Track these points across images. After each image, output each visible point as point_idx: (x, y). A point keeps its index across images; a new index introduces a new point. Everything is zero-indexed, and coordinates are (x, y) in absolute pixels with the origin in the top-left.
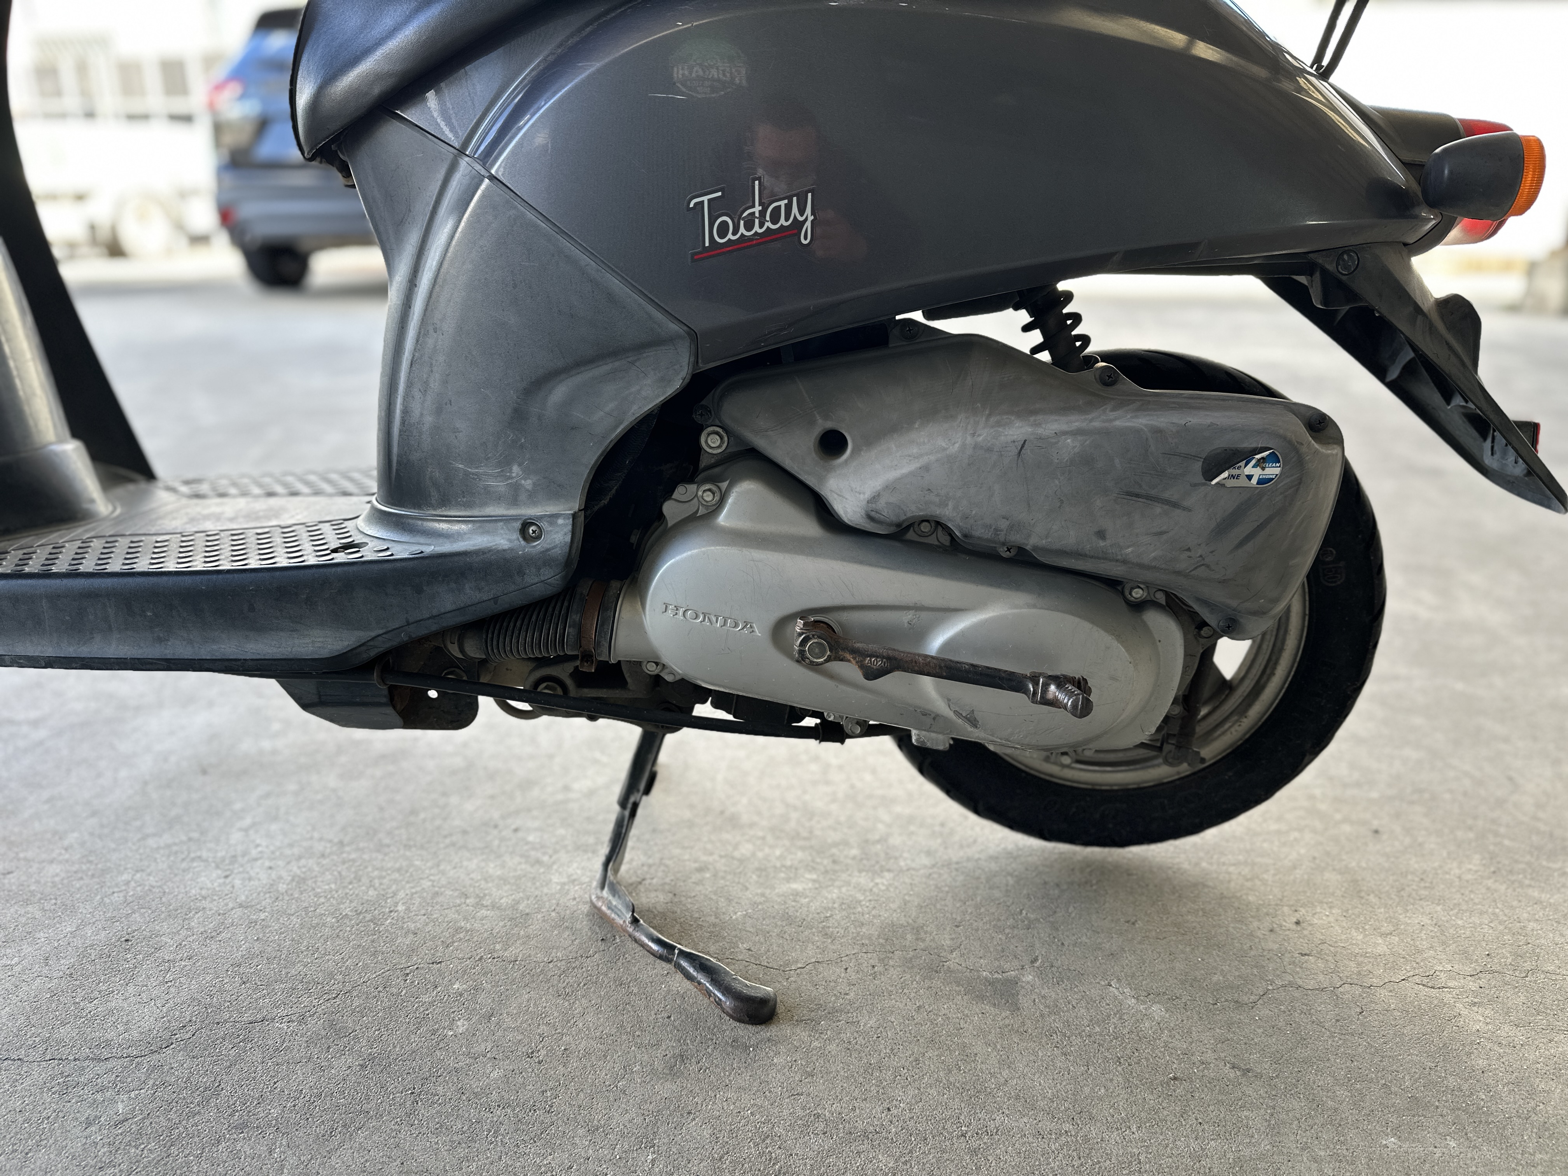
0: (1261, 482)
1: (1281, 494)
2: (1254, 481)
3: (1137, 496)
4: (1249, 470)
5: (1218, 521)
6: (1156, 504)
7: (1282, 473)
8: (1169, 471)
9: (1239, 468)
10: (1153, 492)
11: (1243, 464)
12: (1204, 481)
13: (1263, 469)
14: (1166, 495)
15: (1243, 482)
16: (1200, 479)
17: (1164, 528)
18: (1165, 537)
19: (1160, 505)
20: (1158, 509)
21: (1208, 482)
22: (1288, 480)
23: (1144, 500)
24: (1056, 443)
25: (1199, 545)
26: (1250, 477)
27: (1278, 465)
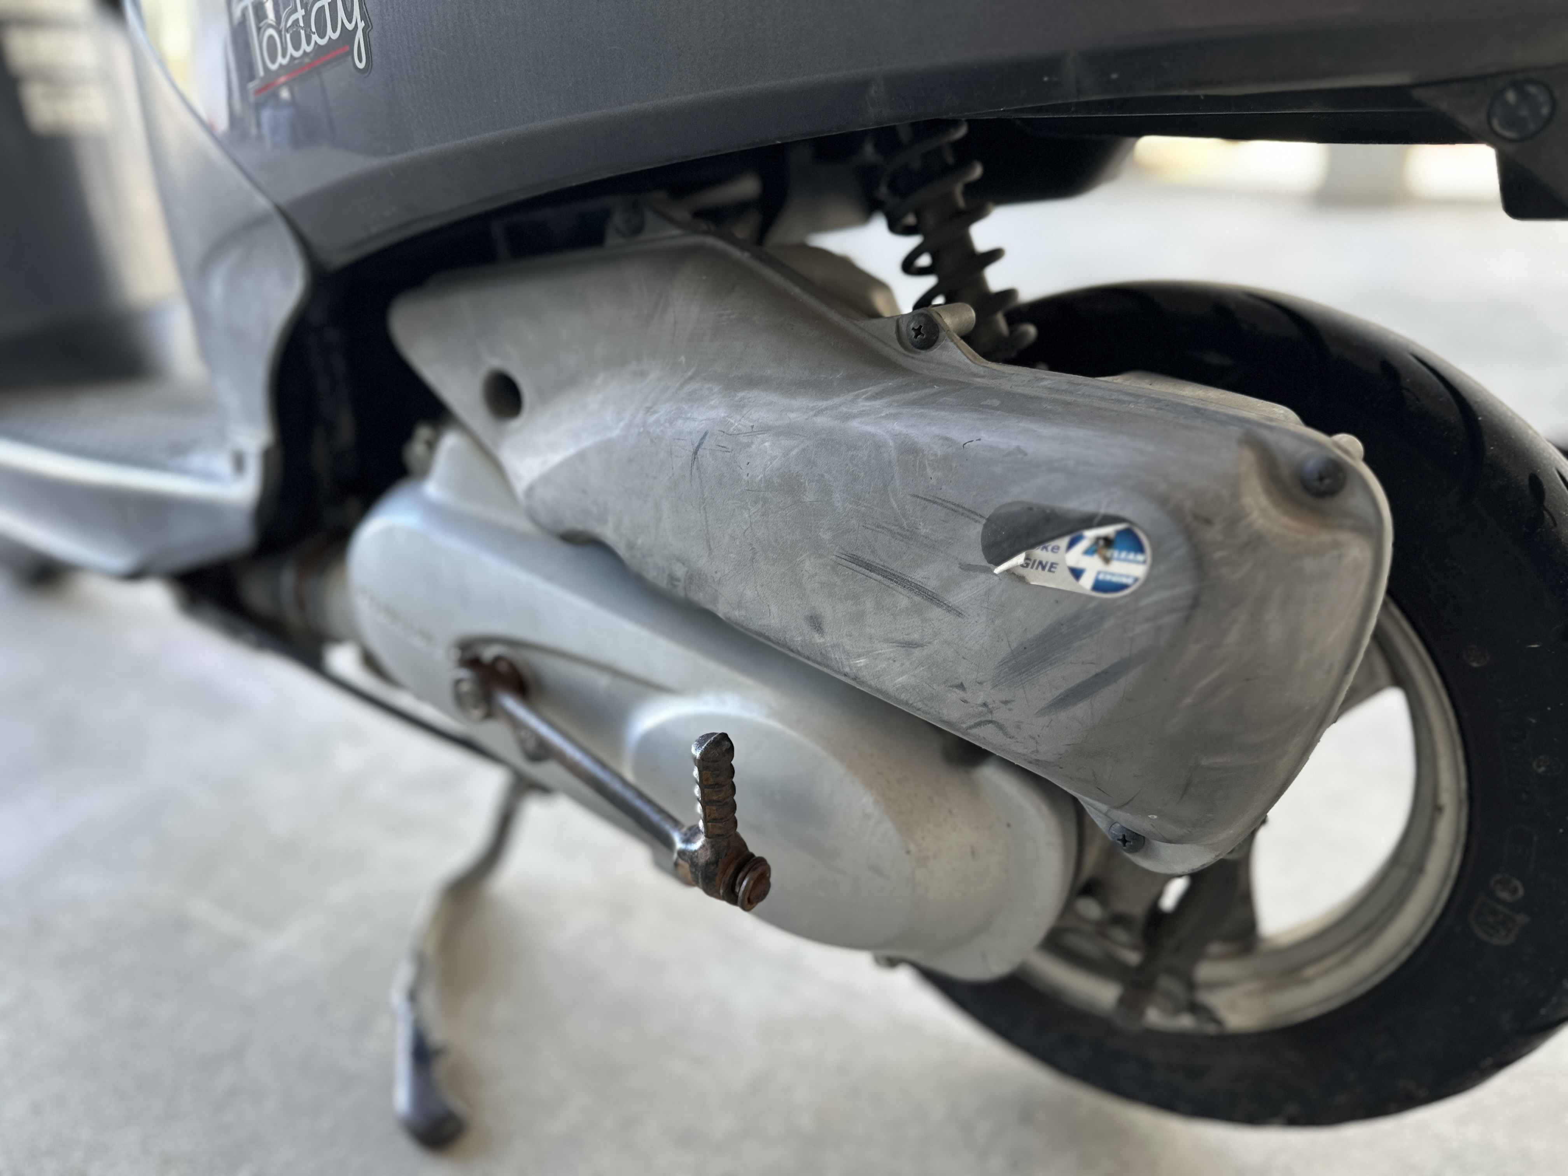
0: (1100, 586)
1: (1148, 619)
2: (1086, 582)
3: (869, 567)
4: (1075, 557)
5: (1014, 645)
6: (900, 589)
7: (1149, 578)
8: (923, 530)
9: (1055, 549)
10: (895, 566)
11: (1063, 542)
12: (984, 563)
13: (1107, 560)
14: (918, 576)
15: (1061, 581)
16: (978, 557)
17: (915, 636)
18: (917, 652)
19: (906, 592)
20: (904, 599)
21: (991, 566)
22: (1164, 594)
23: (879, 578)
24: (749, 445)
25: (981, 683)
26: (1077, 573)
27: (1140, 557)
